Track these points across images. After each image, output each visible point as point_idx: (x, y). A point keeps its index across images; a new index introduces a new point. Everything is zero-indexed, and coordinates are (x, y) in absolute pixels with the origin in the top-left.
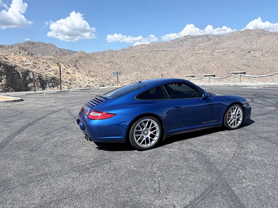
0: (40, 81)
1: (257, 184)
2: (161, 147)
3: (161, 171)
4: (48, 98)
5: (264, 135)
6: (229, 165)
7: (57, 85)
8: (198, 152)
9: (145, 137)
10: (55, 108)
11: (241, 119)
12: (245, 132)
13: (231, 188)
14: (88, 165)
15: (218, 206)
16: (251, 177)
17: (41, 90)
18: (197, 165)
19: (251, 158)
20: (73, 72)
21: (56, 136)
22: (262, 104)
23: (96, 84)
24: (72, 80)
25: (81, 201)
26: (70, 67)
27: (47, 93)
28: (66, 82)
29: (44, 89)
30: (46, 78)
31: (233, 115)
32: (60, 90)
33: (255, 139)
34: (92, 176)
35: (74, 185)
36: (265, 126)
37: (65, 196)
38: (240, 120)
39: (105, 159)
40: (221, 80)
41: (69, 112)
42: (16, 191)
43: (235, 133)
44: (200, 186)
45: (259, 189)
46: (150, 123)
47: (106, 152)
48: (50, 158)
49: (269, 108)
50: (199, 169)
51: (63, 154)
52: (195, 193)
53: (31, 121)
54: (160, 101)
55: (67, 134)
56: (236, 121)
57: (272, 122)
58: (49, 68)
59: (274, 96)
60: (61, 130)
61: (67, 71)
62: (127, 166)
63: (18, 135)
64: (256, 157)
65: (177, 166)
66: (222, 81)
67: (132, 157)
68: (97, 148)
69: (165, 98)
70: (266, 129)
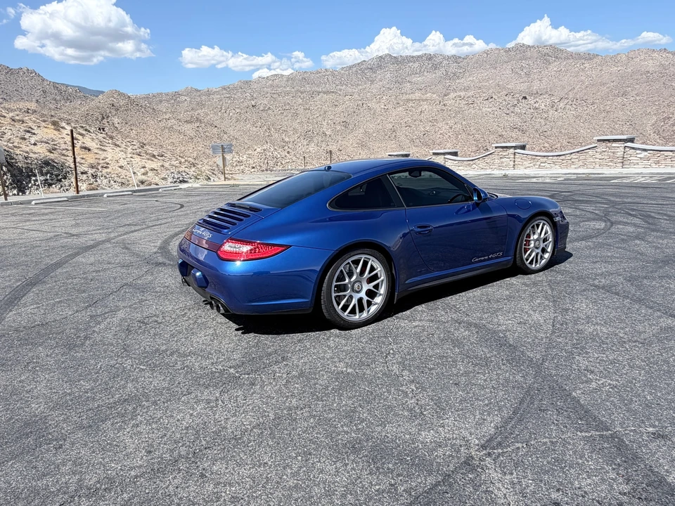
0: (9, 171)
1: (617, 380)
2: (389, 319)
3: (410, 371)
4: (51, 213)
5: (600, 282)
6: (550, 348)
7: (60, 181)
8: (476, 326)
9: (356, 297)
10: (82, 240)
11: (549, 250)
12: (559, 277)
13: (570, 394)
14: (232, 370)
15: (555, 430)
16: (601, 368)
17: (15, 195)
18: (482, 351)
19: (591, 330)
20: (99, 146)
21: (117, 309)
22: (574, 215)
23: (163, 176)
24: (99, 167)
25: (250, 451)
26: (89, 131)
27: (42, 201)
28: (82, 173)
29: (24, 193)
30: (28, 163)
31: (536, 241)
32: (75, 194)
33: (584, 290)
34: (253, 393)
35: (217, 417)
36: (596, 262)
37: (204, 443)
38: (547, 252)
39: (270, 354)
40: (471, 162)
41: (127, 248)
42: (73, 444)
43: (540, 279)
44: (505, 394)
45: (625, 390)
46: (365, 263)
47: (263, 337)
48: (126, 360)
49: (592, 224)
50: (491, 362)
51: (157, 350)
52: (500, 409)
53: (30, 275)
54: (386, 214)
55: (146, 300)
56: (540, 253)
57: (609, 254)
58: (30, 135)
59: (594, 199)
60: (125, 292)
61: (84, 143)
62: (328, 365)
63: (11, 311)
64: (599, 328)
65: (441, 357)
66: (475, 166)
67: (331, 344)
68: (237, 330)
69: (394, 206)
70: (601, 268)
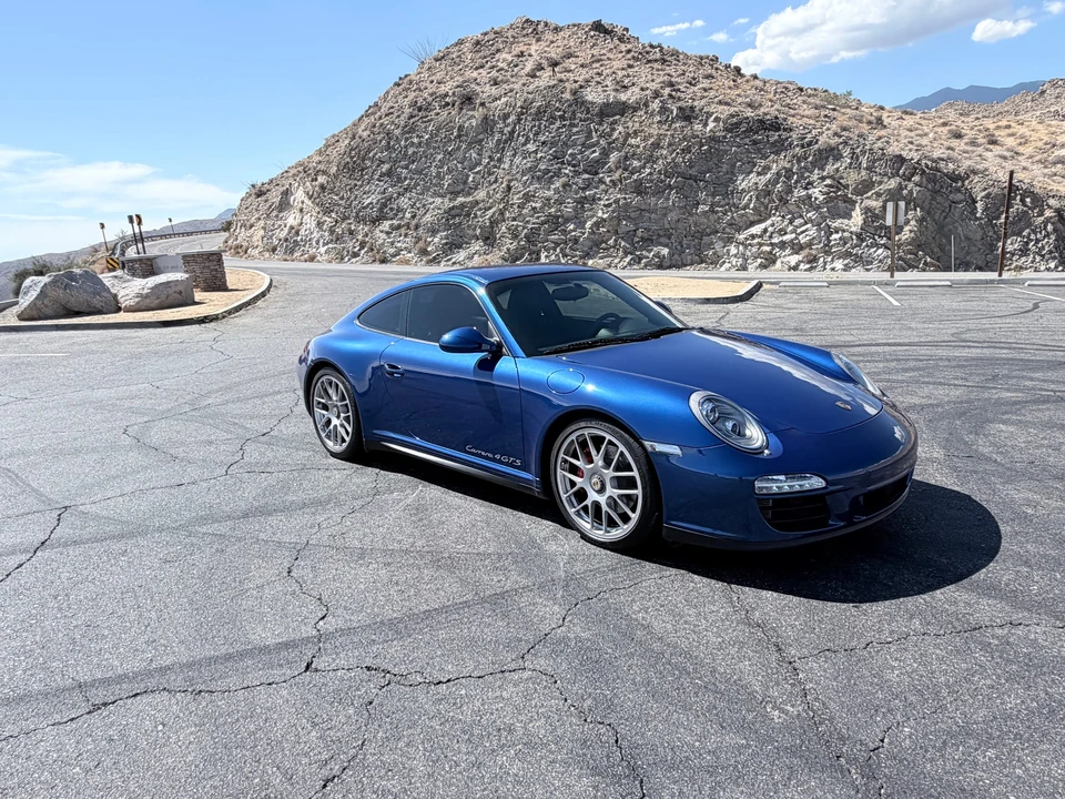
27: (909, 283)
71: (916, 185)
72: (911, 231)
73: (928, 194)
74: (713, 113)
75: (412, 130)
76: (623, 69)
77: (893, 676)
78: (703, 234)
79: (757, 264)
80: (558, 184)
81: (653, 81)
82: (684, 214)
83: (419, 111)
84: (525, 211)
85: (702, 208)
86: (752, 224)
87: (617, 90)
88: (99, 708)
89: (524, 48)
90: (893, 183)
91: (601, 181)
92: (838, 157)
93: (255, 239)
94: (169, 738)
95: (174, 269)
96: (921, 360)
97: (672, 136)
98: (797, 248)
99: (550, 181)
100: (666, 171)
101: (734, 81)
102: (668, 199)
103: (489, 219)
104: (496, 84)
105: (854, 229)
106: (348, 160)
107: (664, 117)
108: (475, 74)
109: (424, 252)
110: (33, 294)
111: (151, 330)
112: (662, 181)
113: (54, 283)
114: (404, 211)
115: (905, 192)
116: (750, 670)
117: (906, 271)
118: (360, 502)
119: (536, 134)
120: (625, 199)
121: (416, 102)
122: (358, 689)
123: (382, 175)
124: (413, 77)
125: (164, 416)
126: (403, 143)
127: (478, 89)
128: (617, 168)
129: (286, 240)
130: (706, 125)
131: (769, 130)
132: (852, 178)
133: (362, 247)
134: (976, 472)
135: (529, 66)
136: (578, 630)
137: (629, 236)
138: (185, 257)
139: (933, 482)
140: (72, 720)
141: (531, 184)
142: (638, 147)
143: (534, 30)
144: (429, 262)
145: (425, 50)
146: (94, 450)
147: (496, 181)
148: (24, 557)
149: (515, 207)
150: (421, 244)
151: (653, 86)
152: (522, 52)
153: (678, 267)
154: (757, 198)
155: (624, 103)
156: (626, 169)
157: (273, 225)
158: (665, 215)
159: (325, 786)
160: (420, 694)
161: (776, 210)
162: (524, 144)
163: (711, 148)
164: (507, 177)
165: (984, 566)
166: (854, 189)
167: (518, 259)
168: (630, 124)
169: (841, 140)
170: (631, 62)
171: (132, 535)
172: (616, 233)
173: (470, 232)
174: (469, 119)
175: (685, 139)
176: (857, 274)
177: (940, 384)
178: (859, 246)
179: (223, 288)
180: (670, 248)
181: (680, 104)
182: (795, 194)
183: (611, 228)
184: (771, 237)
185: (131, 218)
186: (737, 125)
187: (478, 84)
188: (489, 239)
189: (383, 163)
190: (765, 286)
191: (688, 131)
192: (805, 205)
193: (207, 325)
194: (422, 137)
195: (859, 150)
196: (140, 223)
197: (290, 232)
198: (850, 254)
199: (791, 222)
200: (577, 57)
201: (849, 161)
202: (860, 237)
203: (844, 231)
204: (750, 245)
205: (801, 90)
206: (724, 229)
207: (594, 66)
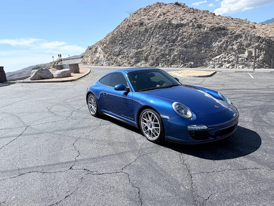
27: (258, 72)
71: (264, 44)
72: (262, 57)
73: (267, 47)
74: (206, 26)
75: (127, 32)
76: (182, 15)
77: (217, 181)
78: (203, 58)
79: (218, 66)
80: (164, 45)
81: (190, 18)
82: (198, 53)
83: (129, 27)
84: (155, 53)
85: (203, 51)
86: (217, 56)
87: (181, 20)
88: (21, 175)
89: (156, 10)
90: (257, 44)
91: (176, 45)
92: (241, 37)
93: (89, 60)
94: (34, 183)
95: (67, 68)
96: (255, 94)
97: (195, 32)
98: (229, 62)
99: (162, 45)
100: (193, 42)
101: (213, 17)
102: (194, 49)
103: (146, 55)
104: (149, 20)
105: (245, 57)
106: (111, 40)
107: (193, 27)
108: (144, 17)
109: (130, 63)
110: (34, 74)
111: (60, 83)
112: (192, 44)
113: (38, 71)
114: (125, 53)
115: (260, 46)
116: (179, 176)
117: (260, 68)
118: (95, 128)
119: (159, 33)
120: (182, 49)
121: (129, 25)
122: (80, 175)
123: (120, 44)
124: (128, 19)
125: (56, 104)
126: (125, 35)
127: (144, 21)
128: (180, 41)
129: (96, 60)
130: (204, 29)
131: (222, 30)
132: (245, 43)
133: (114, 62)
134: (260, 126)
135: (158, 15)
136: (138, 163)
137: (183, 59)
138: (70, 65)
139: (247, 128)
140: (15, 177)
141: (157, 45)
142: (186, 35)
143: (160, 5)
144: (131, 66)
145: (131, 11)
146: (39, 112)
147: (148, 45)
148: (16, 138)
149: (153, 51)
150: (129, 61)
151: (190, 19)
152: (156, 11)
153: (196, 67)
154: (218, 49)
155: (182, 24)
156: (182, 41)
157: (93, 57)
158: (193, 53)
159: (66, 198)
160: (95, 177)
161: (223, 52)
162: (156, 35)
163: (205, 35)
164: (151, 44)
165: (253, 152)
166: (246, 46)
167: (153, 65)
168: (184, 29)
169: (242, 32)
170: (185, 13)
171: (41, 133)
172: (179, 58)
173: (141, 58)
174: (142, 29)
175: (198, 33)
176: (246, 69)
177: (258, 100)
178: (247, 61)
179: (79, 72)
180: (194, 62)
181: (198, 24)
182: (229, 47)
183: (178, 57)
184: (222, 59)
185: (59, 55)
186: (213, 29)
187: (144, 20)
188: (146, 60)
189: (120, 41)
190: (217, 73)
191: (199, 31)
192: (231, 50)
193: (72, 82)
194: (130, 34)
195: (247, 35)
196: (61, 56)
197: (97, 58)
198: (244, 64)
199: (227, 55)
200: (170, 12)
201: (244, 38)
202: (247, 59)
203: (242, 57)
204: (216, 61)
205: (232, 19)
206: (209, 57)
207: (175, 14)
